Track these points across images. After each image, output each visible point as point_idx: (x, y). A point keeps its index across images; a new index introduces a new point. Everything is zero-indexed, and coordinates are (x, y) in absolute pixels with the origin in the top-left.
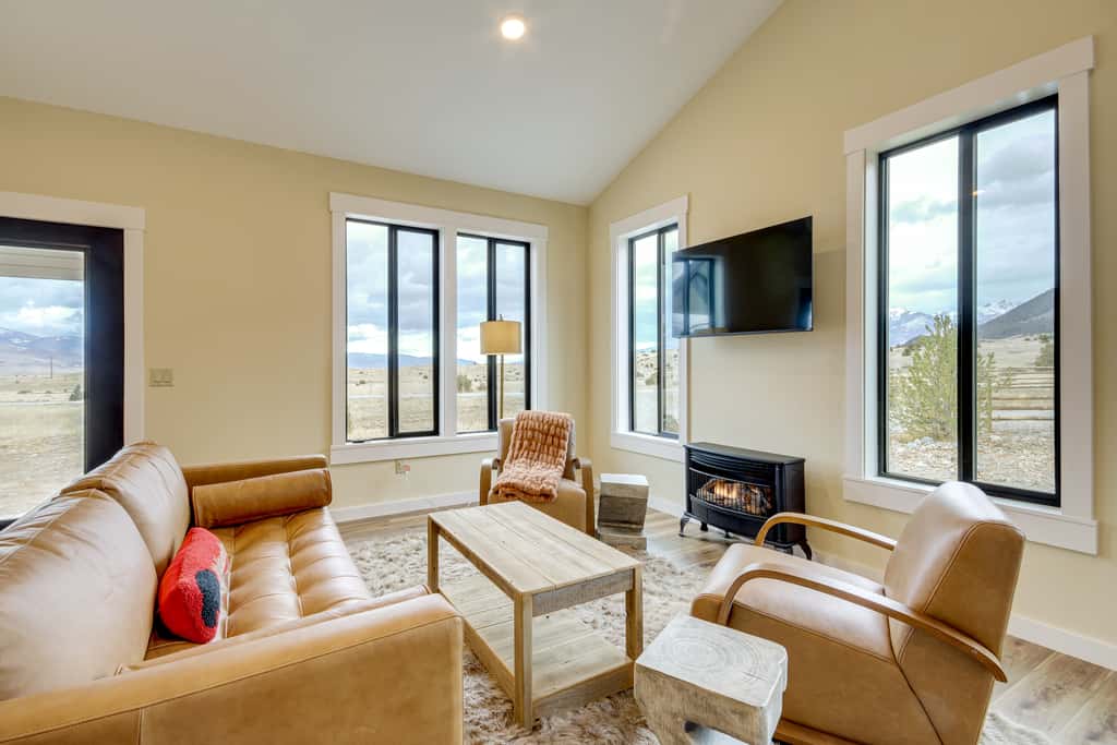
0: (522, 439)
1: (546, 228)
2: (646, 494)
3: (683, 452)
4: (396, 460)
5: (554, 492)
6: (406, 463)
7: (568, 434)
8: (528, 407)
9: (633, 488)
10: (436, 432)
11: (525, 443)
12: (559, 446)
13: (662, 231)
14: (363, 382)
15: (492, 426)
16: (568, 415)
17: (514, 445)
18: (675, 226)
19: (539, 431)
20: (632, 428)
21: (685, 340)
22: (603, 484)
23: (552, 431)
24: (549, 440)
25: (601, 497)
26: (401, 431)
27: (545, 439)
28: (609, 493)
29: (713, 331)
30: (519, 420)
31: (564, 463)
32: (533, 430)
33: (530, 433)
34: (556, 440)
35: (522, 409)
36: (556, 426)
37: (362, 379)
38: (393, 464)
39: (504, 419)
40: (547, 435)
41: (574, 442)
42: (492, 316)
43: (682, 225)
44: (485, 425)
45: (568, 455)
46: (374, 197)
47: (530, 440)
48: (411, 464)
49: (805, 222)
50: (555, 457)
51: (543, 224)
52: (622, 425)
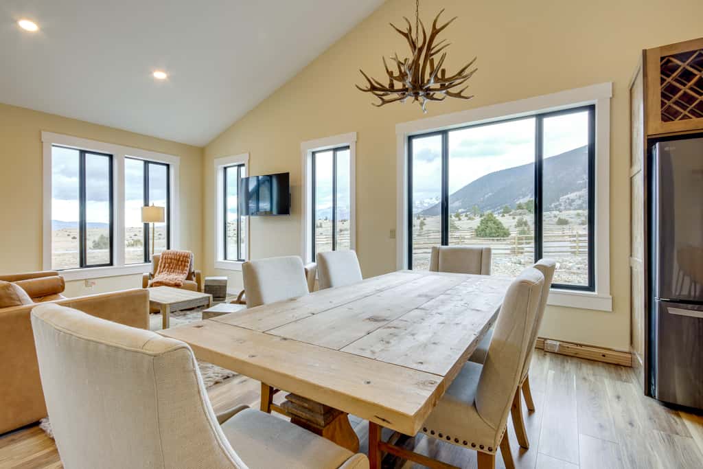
0: (165, 263)
1: (179, 158)
2: (226, 284)
4: (85, 280)
5: (182, 284)
6: (93, 281)
7: (189, 260)
8: (168, 248)
9: (220, 281)
10: (111, 264)
11: (167, 265)
12: (185, 265)
13: (239, 166)
15: (147, 259)
16: (190, 252)
17: (161, 266)
18: (244, 165)
19: (174, 259)
20: (225, 258)
21: (247, 217)
22: (206, 281)
23: (181, 259)
24: (180, 263)
25: (205, 286)
26: (88, 264)
27: (177, 262)
28: (209, 284)
30: (163, 255)
31: (187, 273)
32: (171, 259)
33: (169, 260)
34: (183, 263)
35: (165, 248)
36: (184, 257)
38: (84, 281)
39: (155, 254)
40: (179, 261)
41: (193, 264)
42: (146, 204)
43: (246, 165)
44: (143, 260)
45: (190, 270)
46: (70, 135)
47: (169, 264)
48: (96, 281)
49: (288, 174)
50: (182, 270)
51: (177, 155)
52: (220, 257)
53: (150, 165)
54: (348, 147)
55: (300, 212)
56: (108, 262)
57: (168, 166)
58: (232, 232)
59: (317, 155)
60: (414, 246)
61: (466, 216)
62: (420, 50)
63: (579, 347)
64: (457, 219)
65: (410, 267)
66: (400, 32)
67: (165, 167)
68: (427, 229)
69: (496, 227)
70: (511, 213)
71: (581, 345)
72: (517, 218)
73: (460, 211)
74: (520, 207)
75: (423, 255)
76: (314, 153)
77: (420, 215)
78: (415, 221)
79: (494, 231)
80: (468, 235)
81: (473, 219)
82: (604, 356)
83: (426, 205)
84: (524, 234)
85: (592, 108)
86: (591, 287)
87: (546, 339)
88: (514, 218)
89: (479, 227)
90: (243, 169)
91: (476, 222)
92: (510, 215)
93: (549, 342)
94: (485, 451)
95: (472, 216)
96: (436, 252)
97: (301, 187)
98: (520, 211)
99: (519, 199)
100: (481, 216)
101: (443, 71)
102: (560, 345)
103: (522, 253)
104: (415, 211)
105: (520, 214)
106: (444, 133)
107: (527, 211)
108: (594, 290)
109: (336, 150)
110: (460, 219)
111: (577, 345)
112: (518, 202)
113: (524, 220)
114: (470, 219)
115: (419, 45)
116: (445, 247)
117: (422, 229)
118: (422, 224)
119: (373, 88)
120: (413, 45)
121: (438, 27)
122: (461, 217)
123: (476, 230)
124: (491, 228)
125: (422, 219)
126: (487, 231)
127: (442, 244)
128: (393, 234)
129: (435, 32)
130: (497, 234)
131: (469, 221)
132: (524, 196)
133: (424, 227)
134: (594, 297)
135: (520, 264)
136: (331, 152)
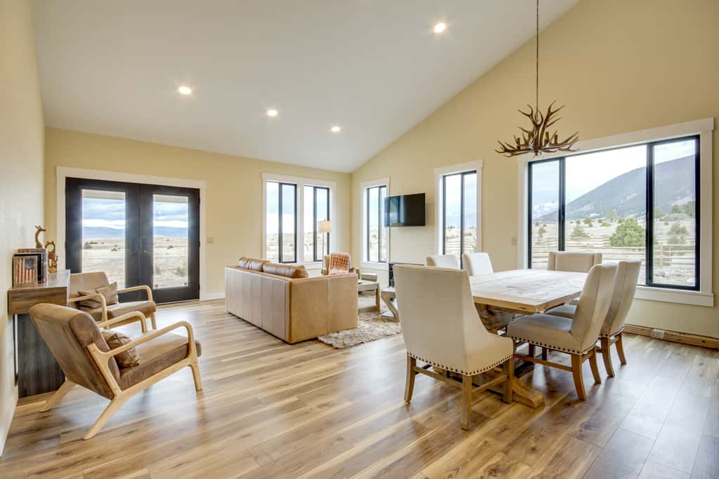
0: (333, 262)
1: (336, 184)
3: (388, 265)
7: (348, 260)
9: (372, 276)
11: (335, 263)
12: (346, 264)
13: (380, 187)
14: (171, 247)
15: (315, 259)
16: (347, 254)
17: (331, 264)
18: (385, 186)
19: (339, 259)
20: (368, 259)
21: (388, 228)
22: (362, 275)
24: (343, 262)
26: (283, 261)
27: (341, 261)
29: (399, 224)
30: (331, 256)
31: (349, 269)
32: (337, 259)
34: (345, 262)
36: (345, 258)
37: (171, 245)
41: (351, 262)
43: (388, 186)
44: (313, 260)
45: (350, 267)
47: (337, 262)
49: (423, 195)
50: (346, 267)
51: (333, 181)
52: (365, 259)
53: (318, 190)
54: (475, 172)
55: (434, 223)
56: (294, 260)
57: (328, 189)
58: (374, 241)
59: (447, 178)
60: (533, 255)
61: (600, 221)
62: (540, 126)
63: (682, 335)
64: (587, 225)
65: (530, 267)
66: (525, 114)
67: (326, 190)
68: (547, 237)
69: (639, 234)
70: (663, 218)
71: (684, 334)
72: (671, 224)
73: (592, 215)
74: (675, 210)
75: (540, 259)
76: (444, 177)
77: (540, 222)
78: (535, 229)
79: (634, 239)
80: (601, 243)
81: (609, 225)
82: (703, 342)
83: (547, 210)
84: (676, 243)
85: (697, 137)
86: (697, 288)
87: (653, 329)
88: (667, 224)
89: (614, 235)
90: (384, 190)
91: (612, 229)
92: (661, 220)
93: (655, 330)
94: (576, 353)
95: (608, 222)
96: (553, 256)
97: (434, 204)
98: (675, 215)
99: (676, 200)
100: (620, 222)
101: (556, 137)
102: (665, 333)
103: (668, 265)
104: (534, 216)
105: (676, 219)
106: (562, 159)
107: (686, 215)
108: (699, 290)
109: (463, 174)
110: (591, 226)
111: (680, 333)
112: (673, 205)
113: (681, 226)
114: (604, 225)
115: (539, 123)
116: (561, 252)
117: (542, 237)
118: (542, 231)
119: (506, 150)
120: (534, 123)
121: (552, 111)
122: (592, 223)
123: (611, 238)
124: (631, 236)
125: (542, 225)
126: (626, 239)
127: (559, 250)
128: (514, 242)
129: (550, 114)
130: (639, 243)
131: (604, 227)
132: (683, 195)
133: (544, 234)
134: (698, 295)
135: (663, 276)
136: (460, 176)
